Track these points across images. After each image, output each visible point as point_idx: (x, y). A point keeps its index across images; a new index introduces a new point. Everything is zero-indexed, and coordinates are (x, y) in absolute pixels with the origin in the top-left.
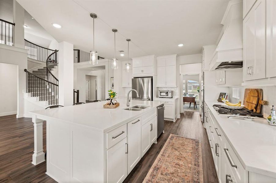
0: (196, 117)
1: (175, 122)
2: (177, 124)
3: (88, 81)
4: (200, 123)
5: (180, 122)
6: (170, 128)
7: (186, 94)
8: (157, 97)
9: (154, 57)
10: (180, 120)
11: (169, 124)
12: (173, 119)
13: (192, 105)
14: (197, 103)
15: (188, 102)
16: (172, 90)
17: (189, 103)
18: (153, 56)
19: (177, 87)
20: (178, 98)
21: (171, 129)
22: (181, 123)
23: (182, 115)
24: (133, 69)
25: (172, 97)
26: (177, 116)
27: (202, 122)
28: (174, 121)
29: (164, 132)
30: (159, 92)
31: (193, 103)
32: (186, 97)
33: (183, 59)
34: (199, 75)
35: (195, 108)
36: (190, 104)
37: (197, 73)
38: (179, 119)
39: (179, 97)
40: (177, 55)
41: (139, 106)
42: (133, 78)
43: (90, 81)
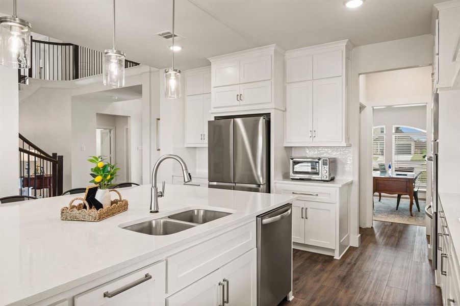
0: (414, 241)
1: (339, 258)
2: (344, 266)
3: (108, 131)
4: (426, 266)
5: (357, 259)
6: (318, 281)
7: (387, 167)
8: (286, 176)
9: (276, 52)
10: (356, 254)
11: (318, 267)
12: (333, 251)
13: (405, 202)
14: (419, 196)
15: (391, 192)
16: (334, 154)
17: (396, 195)
18: (271, 50)
19: (349, 146)
20: (352, 183)
21: (319, 285)
22: (359, 263)
23: (366, 234)
24: (213, 90)
25: (332, 179)
26: (348, 237)
27: (430, 261)
28: (337, 257)
29: (291, 298)
30: (291, 161)
31: (408, 196)
32: (387, 176)
33: (368, 54)
34: (425, 107)
35: (414, 212)
36: (399, 198)
37: (417, 101)
38: (357, 248)
39: (356, 179)
40: (350, 41)
41: (198, 210)
42: (213, 119)
43: (112, 132)
